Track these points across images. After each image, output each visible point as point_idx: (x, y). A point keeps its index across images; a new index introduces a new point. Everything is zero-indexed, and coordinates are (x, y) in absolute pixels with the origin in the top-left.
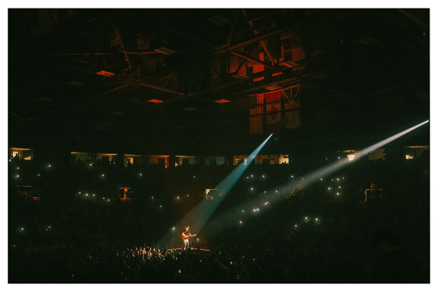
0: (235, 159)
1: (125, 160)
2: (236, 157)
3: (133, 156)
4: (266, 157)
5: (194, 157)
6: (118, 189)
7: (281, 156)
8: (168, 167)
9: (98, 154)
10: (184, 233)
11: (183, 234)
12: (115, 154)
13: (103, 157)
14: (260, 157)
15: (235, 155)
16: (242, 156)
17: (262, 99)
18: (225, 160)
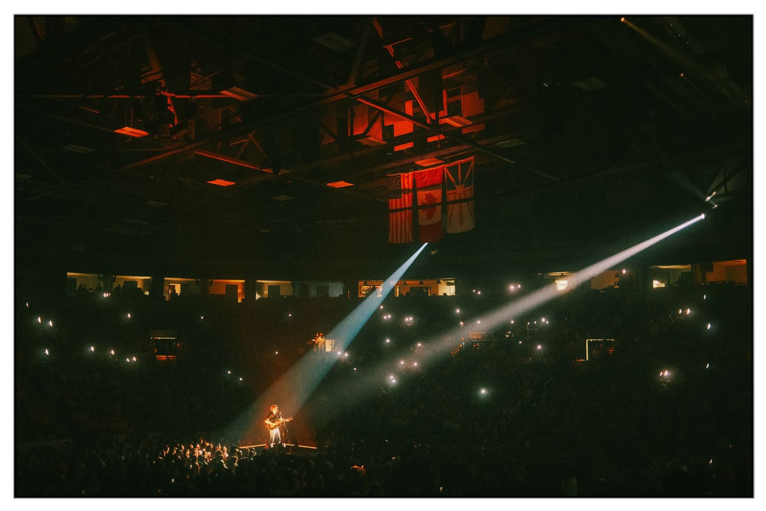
0: (361, 287)
1: (166, 288)
2: (363, 283)
3: (181, 281)
4: (414, 283)
5: (289, 282)
6: (154, 339)
7: (441, 281)
8: (243, 300)
9: (117, 277)
11: (268, 422)
12: (148, 278)
13: (125, 281)
14: (405, 284)
15: (361, 280)
16: (374, 282)
17: (410, 181)
18: (344, 288)
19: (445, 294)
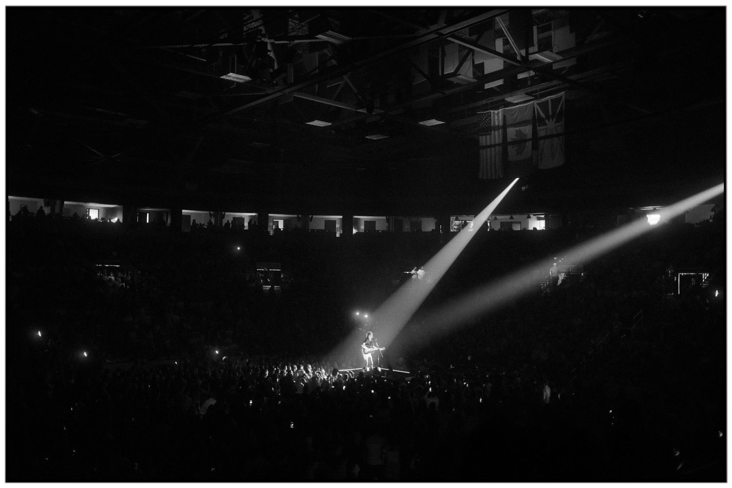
0: (452, 222)
1: (271, 224)
2: (454, 218)
3: (284, 217)
4: (505, 218)
5: (384, 218)
7: (531, 216)
8: (341, 234)
9: (226, 213)
10: (364, 344)
12: (254, 214)
13: (234, 218)
14: (496, 219)
15: (453, 215)
16: (465, 217)
17: (500, 118)
18: (436, 223)
19: (535, 229)
